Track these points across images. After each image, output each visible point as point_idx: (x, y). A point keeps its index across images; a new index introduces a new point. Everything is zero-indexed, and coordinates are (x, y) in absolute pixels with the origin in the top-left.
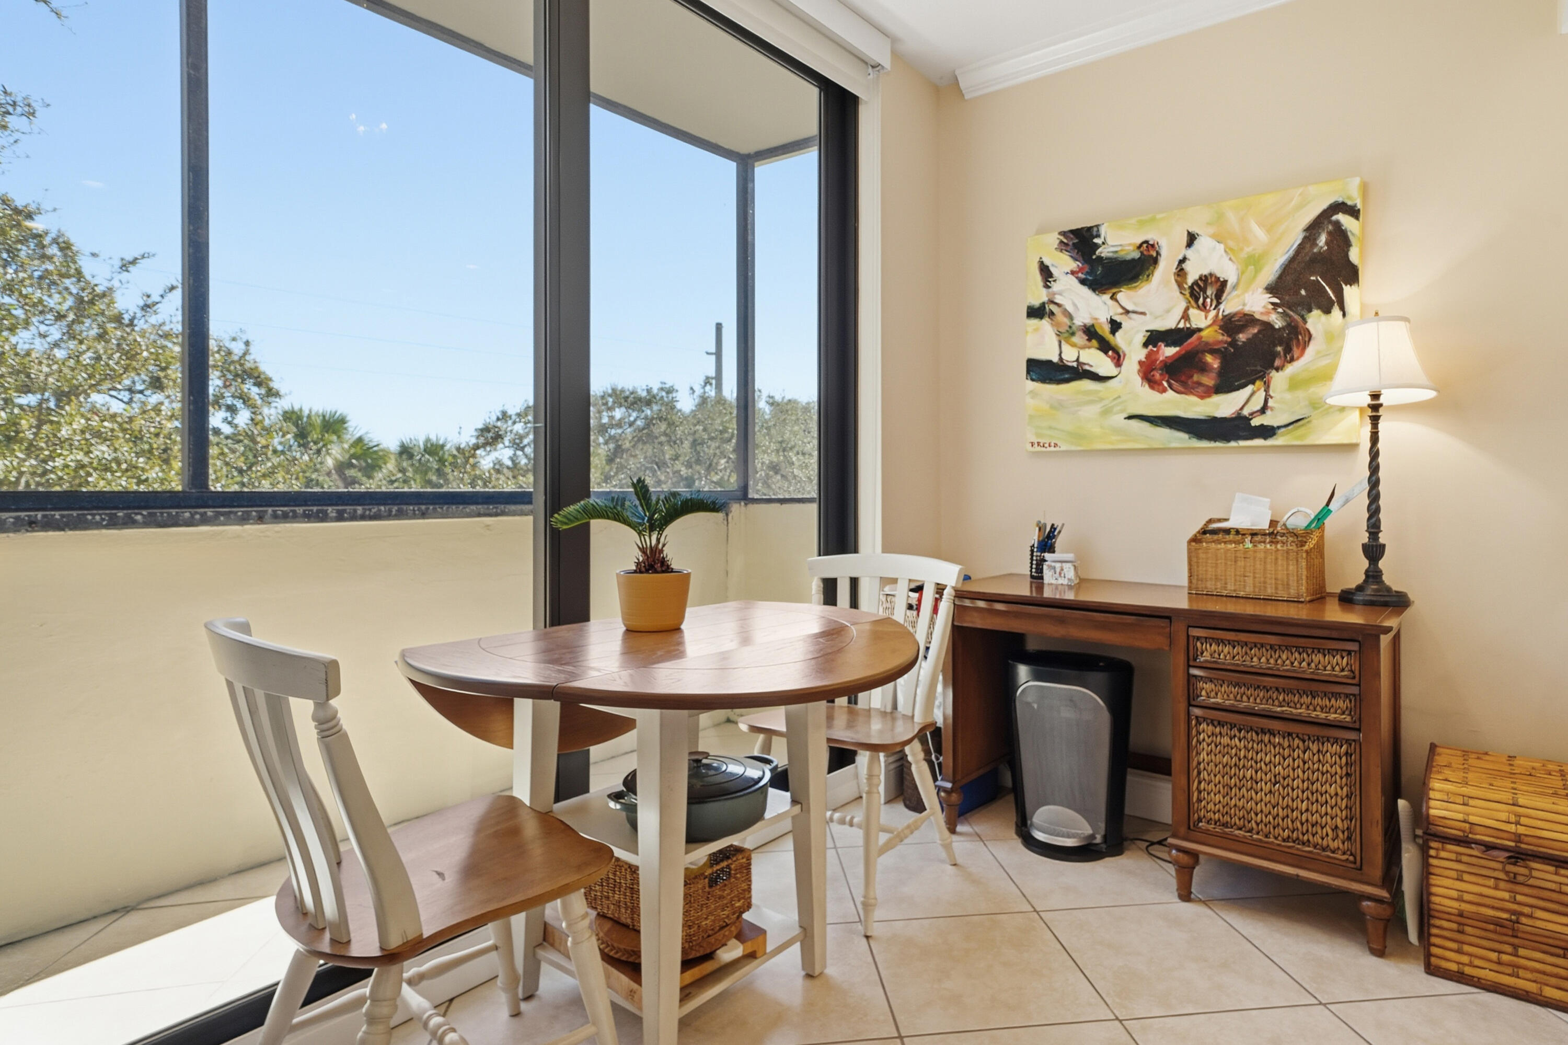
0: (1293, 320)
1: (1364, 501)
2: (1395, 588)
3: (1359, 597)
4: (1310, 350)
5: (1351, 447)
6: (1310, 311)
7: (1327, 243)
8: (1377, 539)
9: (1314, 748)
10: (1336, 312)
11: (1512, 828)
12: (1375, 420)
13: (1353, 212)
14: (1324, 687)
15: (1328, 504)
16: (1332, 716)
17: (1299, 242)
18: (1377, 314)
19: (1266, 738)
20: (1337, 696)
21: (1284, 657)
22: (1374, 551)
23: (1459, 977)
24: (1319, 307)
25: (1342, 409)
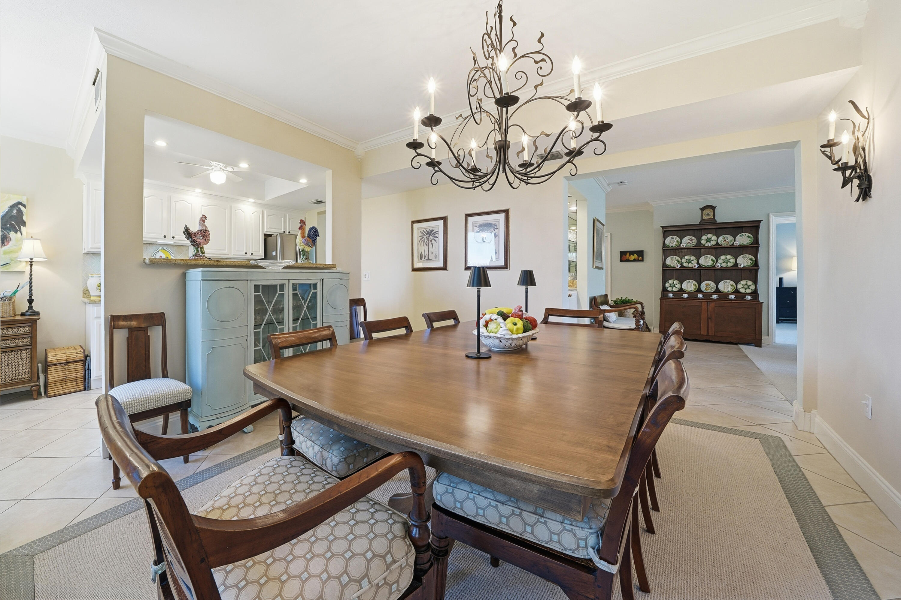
0: (5, 233)
1: (28, 287)
2: (36, 311)
3: (27, 314)
4: (11, 243)
5: (23, 272)
6: (11, 232)
7: (16, 213)
8: (31, 298)
9: (19, 353)
10: (19, 233)
11: (65, 358)
12: (31, 265)
13: (24, 206)
14: (20, 337)
15: (17, 289)
16: (24, 344)
17: (7, 210)
18: (32, 237)
19: (5, 354)
20: (25, 338)
21: (10, 331)
22: (30, 301)
23: (55, 396)
24: (13, 231)
25: (21, 261)
